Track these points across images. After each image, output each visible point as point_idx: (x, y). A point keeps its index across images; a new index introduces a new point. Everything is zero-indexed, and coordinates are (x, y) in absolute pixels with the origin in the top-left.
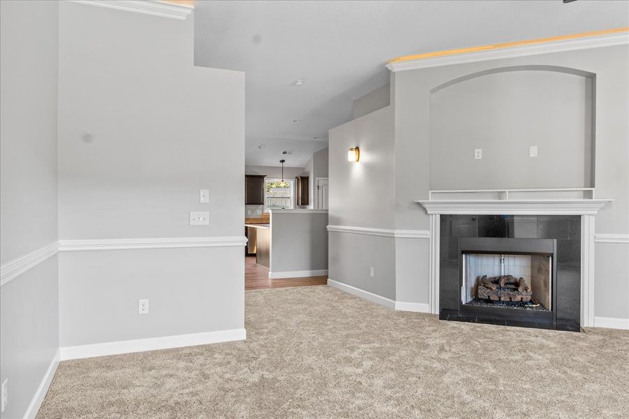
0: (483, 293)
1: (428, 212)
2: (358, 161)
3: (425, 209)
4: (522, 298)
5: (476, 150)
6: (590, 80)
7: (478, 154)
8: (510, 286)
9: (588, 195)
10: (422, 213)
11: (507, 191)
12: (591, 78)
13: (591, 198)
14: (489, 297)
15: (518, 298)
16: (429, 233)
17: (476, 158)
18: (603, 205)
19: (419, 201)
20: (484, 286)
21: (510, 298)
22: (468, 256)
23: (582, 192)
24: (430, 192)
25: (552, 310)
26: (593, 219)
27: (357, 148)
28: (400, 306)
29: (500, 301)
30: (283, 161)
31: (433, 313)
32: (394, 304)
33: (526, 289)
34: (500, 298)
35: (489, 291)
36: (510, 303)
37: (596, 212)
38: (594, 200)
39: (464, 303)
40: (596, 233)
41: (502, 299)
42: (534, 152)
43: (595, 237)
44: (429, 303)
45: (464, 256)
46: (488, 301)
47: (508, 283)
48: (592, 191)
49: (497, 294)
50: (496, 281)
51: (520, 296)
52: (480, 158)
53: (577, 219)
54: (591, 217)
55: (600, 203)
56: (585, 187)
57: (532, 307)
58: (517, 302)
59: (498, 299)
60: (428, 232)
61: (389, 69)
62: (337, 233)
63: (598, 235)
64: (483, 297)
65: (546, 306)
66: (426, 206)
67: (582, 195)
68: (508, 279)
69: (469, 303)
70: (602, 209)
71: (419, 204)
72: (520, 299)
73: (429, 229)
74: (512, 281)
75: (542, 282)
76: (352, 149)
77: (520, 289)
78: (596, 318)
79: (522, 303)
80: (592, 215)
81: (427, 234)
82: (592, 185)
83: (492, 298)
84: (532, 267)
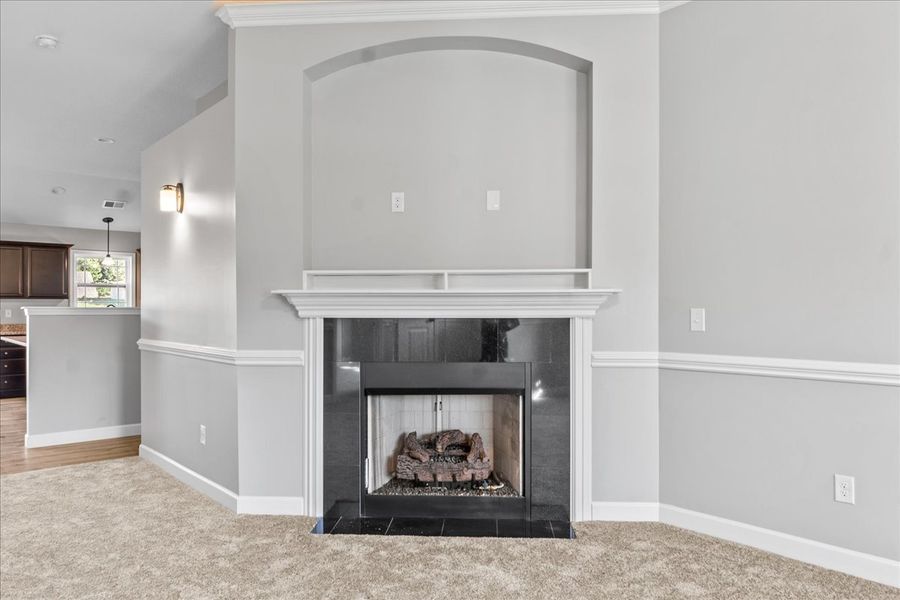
0: (407, 470)
1: (300, 313)
2: (181, 211)
3: (293, 307)
4: (473, 475)
5: (395, 195)
6: (583, 75)
7: (398, 201)
8: (454, 452)
9: (582, 280)
10: (290, 315)
11: (446, 272)
12: (585, 69)
13: (586, 287)
14: (416, 475)
15: (467, 475)
16: (302, 357)
17: (394, 209)
18: (604, 299)
19: (279, 291)
20: (409, 454)
21: (454, 476)
22: (377, 398)
23: (572, 277)
24: (305, 273)
25: (524, 494)
26: (589, 324)
27: (180, 186)
28: (248, 505)
29: (434, 483)
30: (108, 220)
31: (311, 515)
32: (235, 502)
33: (481, 457)
34: (435, 476)
35: (415, 464)
36: (454, 485)
37: (593, 313)
38: (590, 290)
39: (370, 491)
40: (594, 350)
41: (439, 479)
42: (493, 202)
43: (592, 357)
44: (303, 495)
45: (369, 398)
46: (416, 483)
47: (452, 445)
48: (586, 274)
49: (429, 468)
50: (430, 443)
51: (471, 471)
52: (402, 209)
53: (563, 325)
54: (585, 321)
55: (599, 295)
56: (577, 267)
57: (491, 491)
58: (466, 483)
59: (432, 479)
60: (302, 354)
61: (224, 20)
62: (154, 354)
63: (599, 354)
64: (405, 477)
65: (515, 485)
66: (294, 301)
67: (572, 282)
68: (452, 438)
69: (380, 490)
70: (602, 307)
71: (283, 298)
72: (470, 478)
73: (302, 348)
74: (460, 440)
75: (509, 440)
76: (168, 187)
77: (471, 458)
78: (595, 504)
79: (474, 484)
80: (588, 318)
81: (299, 358)
82: (588, 265)
83: (421, 478)
84: (495, 413)
